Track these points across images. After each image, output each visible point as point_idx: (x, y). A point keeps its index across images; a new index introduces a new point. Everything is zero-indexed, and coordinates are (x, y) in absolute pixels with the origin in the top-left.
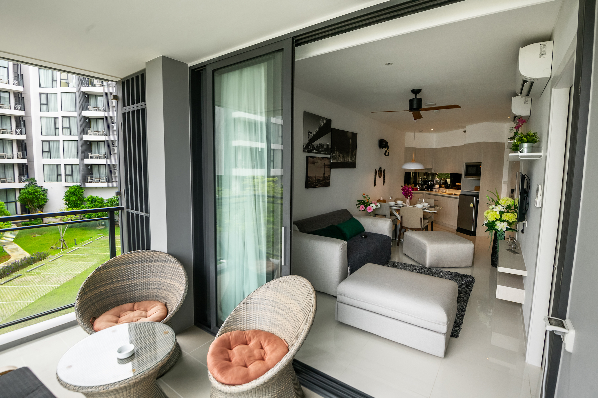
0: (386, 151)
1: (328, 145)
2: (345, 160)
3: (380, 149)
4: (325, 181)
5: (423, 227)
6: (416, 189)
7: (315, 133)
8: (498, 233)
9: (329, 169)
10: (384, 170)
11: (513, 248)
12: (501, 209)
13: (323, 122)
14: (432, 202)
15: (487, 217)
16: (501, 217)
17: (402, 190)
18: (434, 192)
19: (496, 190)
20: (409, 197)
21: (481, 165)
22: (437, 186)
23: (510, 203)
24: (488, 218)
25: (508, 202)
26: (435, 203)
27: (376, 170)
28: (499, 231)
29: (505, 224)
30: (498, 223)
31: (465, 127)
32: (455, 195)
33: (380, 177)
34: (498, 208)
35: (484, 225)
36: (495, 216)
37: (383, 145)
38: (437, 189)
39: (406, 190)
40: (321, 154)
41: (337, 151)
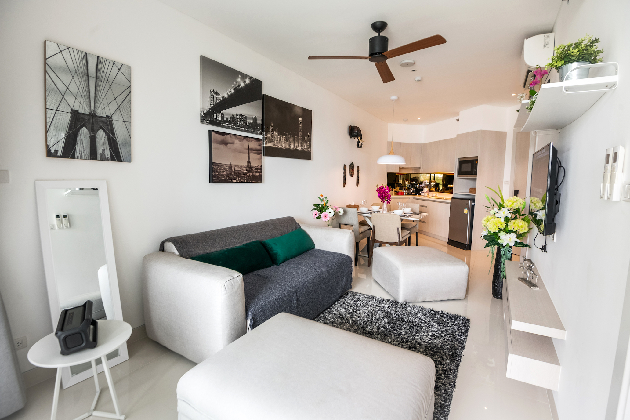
0: (359, 142)
1: (255, 120)
2: (290, 147)
3: (351, 138)
4: (251, 174)
5: (401, 240)
6: (401, 192)
7: (226, 96)
8: (503, 250)
9: (259, 156)
10: (358, 167)
11: (529, 276)
12: (507, 215)
13: (245, 82)
14: (417, 208)
15: (486, 225)
16: (507, 225)
17: (377, 191)
18: (423, 196)
19: (499, 188)
20: (387, 200)
21: (477, 160)
22: (426, 190)
23: (519, 205)
24: (488, 227)
25: (516, 203)
26: (420, 209)
27: (345, 166)
28: (503, 247)
29: (513, 235)
30: (502, 235)
31: (458, 114)
32: (446, 199)
33: (352, 175)
34: (502, 213)
35: (483, 238)
36: (499, 224)
37: (355, 134)
38: (426, 193)
39: (382, 191)
40: (242, 130)
41: (274, 130)
